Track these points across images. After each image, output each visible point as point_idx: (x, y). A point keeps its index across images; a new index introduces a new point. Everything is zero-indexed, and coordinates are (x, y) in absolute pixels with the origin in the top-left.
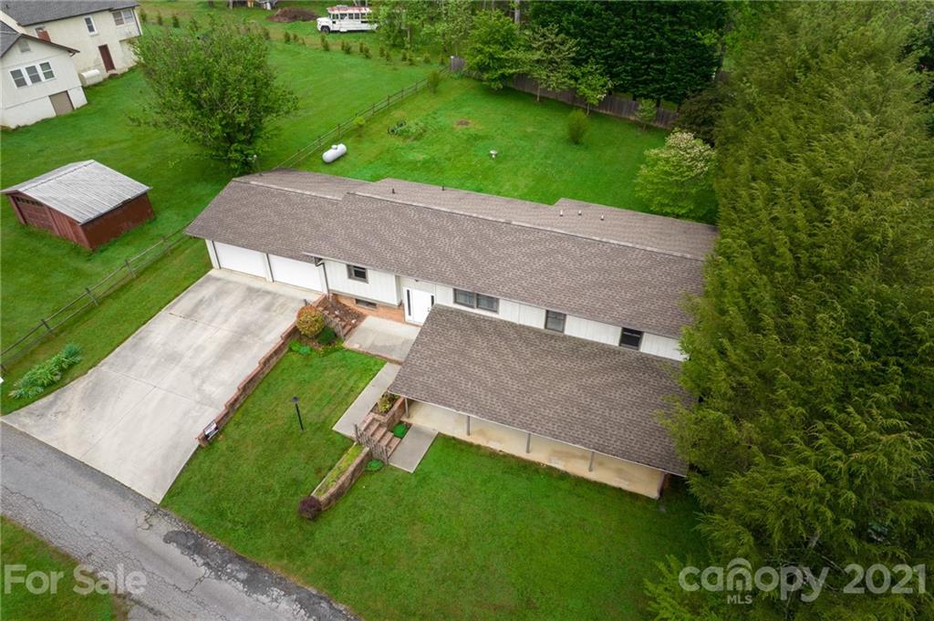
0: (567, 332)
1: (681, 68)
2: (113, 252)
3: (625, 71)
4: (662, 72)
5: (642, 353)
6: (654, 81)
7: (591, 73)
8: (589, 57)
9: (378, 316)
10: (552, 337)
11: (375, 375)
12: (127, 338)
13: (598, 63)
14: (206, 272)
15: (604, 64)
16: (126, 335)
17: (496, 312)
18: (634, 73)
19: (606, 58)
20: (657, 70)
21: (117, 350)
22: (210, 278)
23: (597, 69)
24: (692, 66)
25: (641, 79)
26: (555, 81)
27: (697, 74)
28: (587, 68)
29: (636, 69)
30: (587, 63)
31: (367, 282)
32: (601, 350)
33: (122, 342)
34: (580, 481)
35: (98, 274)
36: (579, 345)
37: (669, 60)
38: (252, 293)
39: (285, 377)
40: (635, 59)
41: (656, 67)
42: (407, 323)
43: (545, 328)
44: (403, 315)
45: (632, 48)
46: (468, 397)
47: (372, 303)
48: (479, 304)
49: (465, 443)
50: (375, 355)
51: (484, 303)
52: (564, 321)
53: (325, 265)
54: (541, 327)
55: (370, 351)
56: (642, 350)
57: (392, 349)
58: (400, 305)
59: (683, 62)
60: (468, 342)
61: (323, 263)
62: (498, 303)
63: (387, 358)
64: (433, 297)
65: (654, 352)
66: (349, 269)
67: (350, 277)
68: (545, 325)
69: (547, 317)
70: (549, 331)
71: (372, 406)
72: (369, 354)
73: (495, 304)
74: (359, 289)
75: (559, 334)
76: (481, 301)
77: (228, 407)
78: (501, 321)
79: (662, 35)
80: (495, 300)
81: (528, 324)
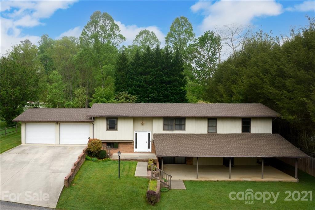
0: (218, 132)
8: (141, 102)
10: (213, 135)
11: (136, 164)
14: (19, 145)
19: (148, 101)
22: (22, 146)
31: (117, 130)
32: (236, 135)
40: (159, 100)
42: (135, 153)
43: (208, 132)
44: (134, 149)
45: (157, 97)
46: (196, 152)
47: (118, 143)
48: (175, 123)
49: (199, 181)
50: (130, 160)
51: (178, 127)
52: (216, 126)
53: (94, 126)
54: (206, 132)
55: (126, 159)
56: (252, 133)
57: (137, 158)
58: (133, 142)
59: (177, 100)
60: (179, 140)
61: (93, 125)
62: (184, 125)
63: (137, 160)
64: (149, 134)
65: (257, 132)
66: (107, 125)
67: (107, 130)
68: (208, 131)
69: (208, 126)
70: (210, 134)
71: (147, 170)
72: (127, 160)
73: (183, 126)
74: (111, 136)
75: (215, 134)
76: (176, 126)
77: (73, 171)
78: (187, 134)
79: (167, 91)
80: (183, 123)
81: (200, 133)
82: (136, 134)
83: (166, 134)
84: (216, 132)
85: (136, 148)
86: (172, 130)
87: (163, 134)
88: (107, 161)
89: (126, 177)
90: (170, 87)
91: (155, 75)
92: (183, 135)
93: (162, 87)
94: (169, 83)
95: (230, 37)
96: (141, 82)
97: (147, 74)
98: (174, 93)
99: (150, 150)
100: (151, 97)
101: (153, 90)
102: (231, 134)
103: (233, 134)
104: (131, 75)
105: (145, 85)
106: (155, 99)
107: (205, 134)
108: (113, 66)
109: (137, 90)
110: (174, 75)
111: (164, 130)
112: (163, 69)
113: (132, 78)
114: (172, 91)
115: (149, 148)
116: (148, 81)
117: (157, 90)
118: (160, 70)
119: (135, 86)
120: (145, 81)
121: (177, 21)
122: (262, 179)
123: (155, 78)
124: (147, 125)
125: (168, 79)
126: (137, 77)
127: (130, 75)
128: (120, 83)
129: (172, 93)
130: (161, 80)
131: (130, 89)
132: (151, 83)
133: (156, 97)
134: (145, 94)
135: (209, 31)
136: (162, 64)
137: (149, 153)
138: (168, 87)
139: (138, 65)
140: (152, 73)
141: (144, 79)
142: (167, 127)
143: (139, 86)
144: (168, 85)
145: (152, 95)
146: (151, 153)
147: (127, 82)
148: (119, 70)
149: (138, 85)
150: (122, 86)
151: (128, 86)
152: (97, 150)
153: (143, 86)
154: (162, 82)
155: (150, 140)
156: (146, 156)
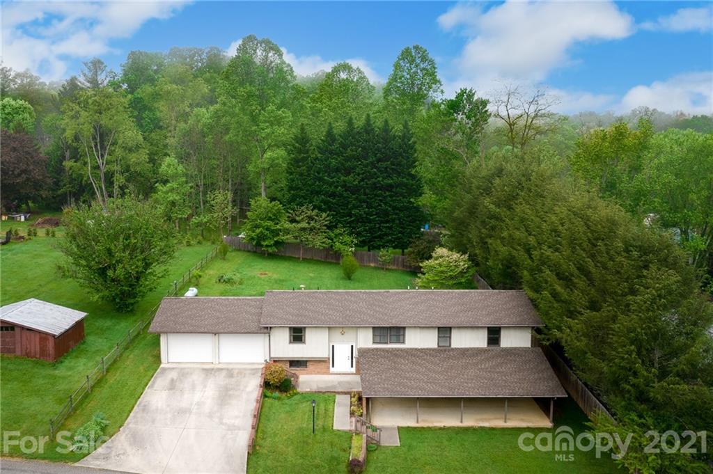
0: (453, 346)
1: (403, 224)
2: (70, 362)
3: (365, 230)
4: (390, 228)
5: (503, 348)
6: (387, 235)
7: (341, 234)
8: (336, 224)
9: (307, 374)
10: (445, 351)
11: (335, 402)
12: (133, 407)
13: (344, 227)
14: (159, 366)
15: (349, 227)
16: (131, 406)
17: (403, 342)
18: (371, 231)
19: (350, 223)
20: (386, 227)
21: (131, 414)
22: (164, 369)
23: (344, 231)
24: (410, 222)
25: (376, 235)
26: (319, 241)
27: (415, 227)
28: (337, 231)
29: (372, 229)
30: (336, 228)
31: (304, 343)
32: (478, 351)
33: (132, 409)
34: (503, 429)
35: (70, 376)
36: (464, 352)
37: (393, 221)
38: (209, 372)
39: (274, 411)
40: (370, 221)
41: (385, 225)
42: (332, 374)
43: (439, 346)
44: (329, 368)
45: (367, 214)
46: (416, 388)
47: (307, 361)
48: (390, 340)
49: (418, 428)
50: (325, 392)
51: (394, 338)
52: (450, 337)
53: (271, 336)
54: (435, 346)
55: (320, 390)
56: (502, 346)
57: (334, 387)
58: (329, 359)
59: (404, 220)
60: (395, 363)
61: (269, 336)
62: (404, 335)
63: (335, 392)
64: (352, 346)
65: (509, 346)
66: (290, 336)
67: (290, 342)
68: (438, 344)
69: (439, 337)
70: (441, 348)
71: (349, 415)
72: (321, 392)
73: (402, 337)
74: (297, 351)
75: (448, 348)
76: (392, 337)
77: (256, 428)
78: (408, 349)
79: (385, 204)
80: (402, 333)
81: (426, 347)
82: (333, 346)
83: (377, 349)
84: (450, 345)
85: (333, 366)
86: (387, 343)
87: (373, 350)
88: (292, 396)
89: (322, 430)
90: (391, 196)
91: (363, 174)
92: (401, 350)
93: (376, 195)
94: (390, 188)
95: (506, 100)
96: (336, 187)
97: (348, 172)
98: (398, 209)
99: (353, 370)
100: (355, 215)
101: (361, 203)
102: (471, 349)
103: (474, 348)
104: (319, 173)
105: (345, 194)
106: (362, 218)
107: (433, 350)
109: (330, 202)
110: (399, 174)
111: (374, 343)
112: (379, 160)
113: (320, 179)
114: (395, 204)
115: (352, 367)
116: (350, 187)
117: (367, 202)
118: (373, 165)
119: (327, 194)
120: (344, 186)
121: (406, 54)
123: (363, 180)
124: (350, 335)
125: (387, 181)
126: (329, 176)
127: (316, 174)
128: (297, 188)
129: (394, 208)
130: (375, 184)
131: (317, 200)
132: (355, 190)
133: (365, 216)
134: (344, 209)
135: (466, 89)
136: (376, 152)
137: (352, 374)
138: (387, 196)
139: (331, 152)
140: (357, 169)
141: (343, 183)
142: (378, 339)
143: (333, 195)
144: (387, 193)
146: (355, 374)
147: (310, 186)
148: (295, 162)
149: (332, 192)
150: (302, 193)
151: (312, 193)
152: (280, 381)
153: (341, 195)
154: (375, 187)
155: (354, 355)
156: (349, 383)
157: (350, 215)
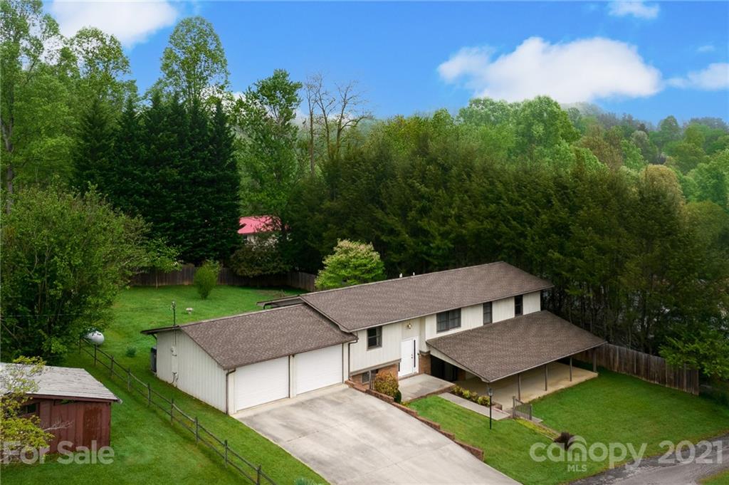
0: (494, 321)
5: (525, 316)
10: (490, 327)
14: (233, 418)
36: (506, 325)
50: (426, 395)
52: (491, 313)
54: (482, 324)
55: (421, 395)
56: (524, 313)
58: (400, 360)
60: (471, 346)
61: (349, 345)
62: (459, 317)
64: (415, 342)
65: (528, 313)
66: (368, 340)
67: (367, 347)
68: (483, 321)
69: (484, 314)
70: (487, 326)
74: (374, 359)
76: (450, 322)
78: (464, 332)
80: (457, 316)
81: (475, 327)
83: (440, 338)
84: (491, 321)
85: (399, 370)
86: (447, 329)
87: (436, 339)
94: (211, 182)
99: (415, 370)
100: (174, 219)
107: (481, 328)
108: (71, 141)
111: (437, 331)
115: (414, 366)
117: (187, 203)
122: (570, 383)
123: (182, 173)
125: (209, 175)
137: (415, 375)
142: (440, 326)
143: (147, 194)
145: (178, 215)
146: (419, 374)
149: (145, 191)
154: (195, 182)
155: (416, 352)
156: (429, 382)
157: (168, 219)
